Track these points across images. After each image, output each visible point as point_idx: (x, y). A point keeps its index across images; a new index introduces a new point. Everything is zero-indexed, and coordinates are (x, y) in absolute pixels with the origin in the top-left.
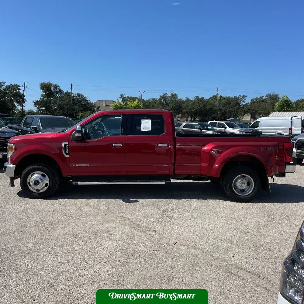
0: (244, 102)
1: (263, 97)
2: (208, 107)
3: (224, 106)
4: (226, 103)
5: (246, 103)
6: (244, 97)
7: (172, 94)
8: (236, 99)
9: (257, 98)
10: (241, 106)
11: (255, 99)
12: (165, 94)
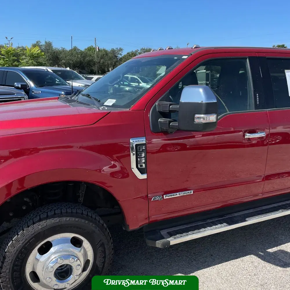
0: (121, 55)
1: (138, 50)
2: (88, 58)
3: (101, 58)
4: (104, 55)
5: (123, 56)
6: (121, 50)
7: (46, 42)
8: (113, 51)
9: (132, 51)
10: (118, 59)
11: (131, 52)
12: (37, 42)
